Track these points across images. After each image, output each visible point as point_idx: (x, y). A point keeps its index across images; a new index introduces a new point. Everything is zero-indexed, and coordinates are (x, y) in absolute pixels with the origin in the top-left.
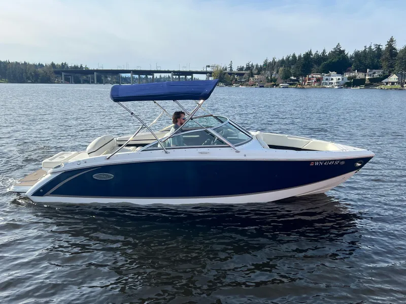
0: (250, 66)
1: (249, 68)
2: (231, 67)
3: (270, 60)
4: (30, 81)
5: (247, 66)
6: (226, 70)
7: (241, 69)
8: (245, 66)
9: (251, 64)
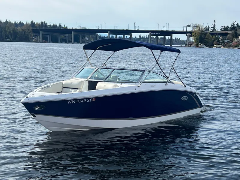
0: (235, 26)
1: (234, 28)
2: (214, 27)
4: (8, 40)
5: (232, 25)
6: (208, 30)
7: (225, 29)
8: (230, 26)
9: (236, 23)
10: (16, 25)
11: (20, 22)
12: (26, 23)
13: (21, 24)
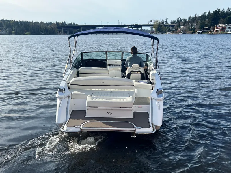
0: (179, 20)
1: (179, 22)
2: (167, 21)
3: (193, 16)
5: (177, 20)
6: (163, 23)
7: (174, 22)
8: (176, 21)
9: (180, 19)
10: (47, 24)
11: (50, 23)
12: (54, 23)
13: (51, 23)
